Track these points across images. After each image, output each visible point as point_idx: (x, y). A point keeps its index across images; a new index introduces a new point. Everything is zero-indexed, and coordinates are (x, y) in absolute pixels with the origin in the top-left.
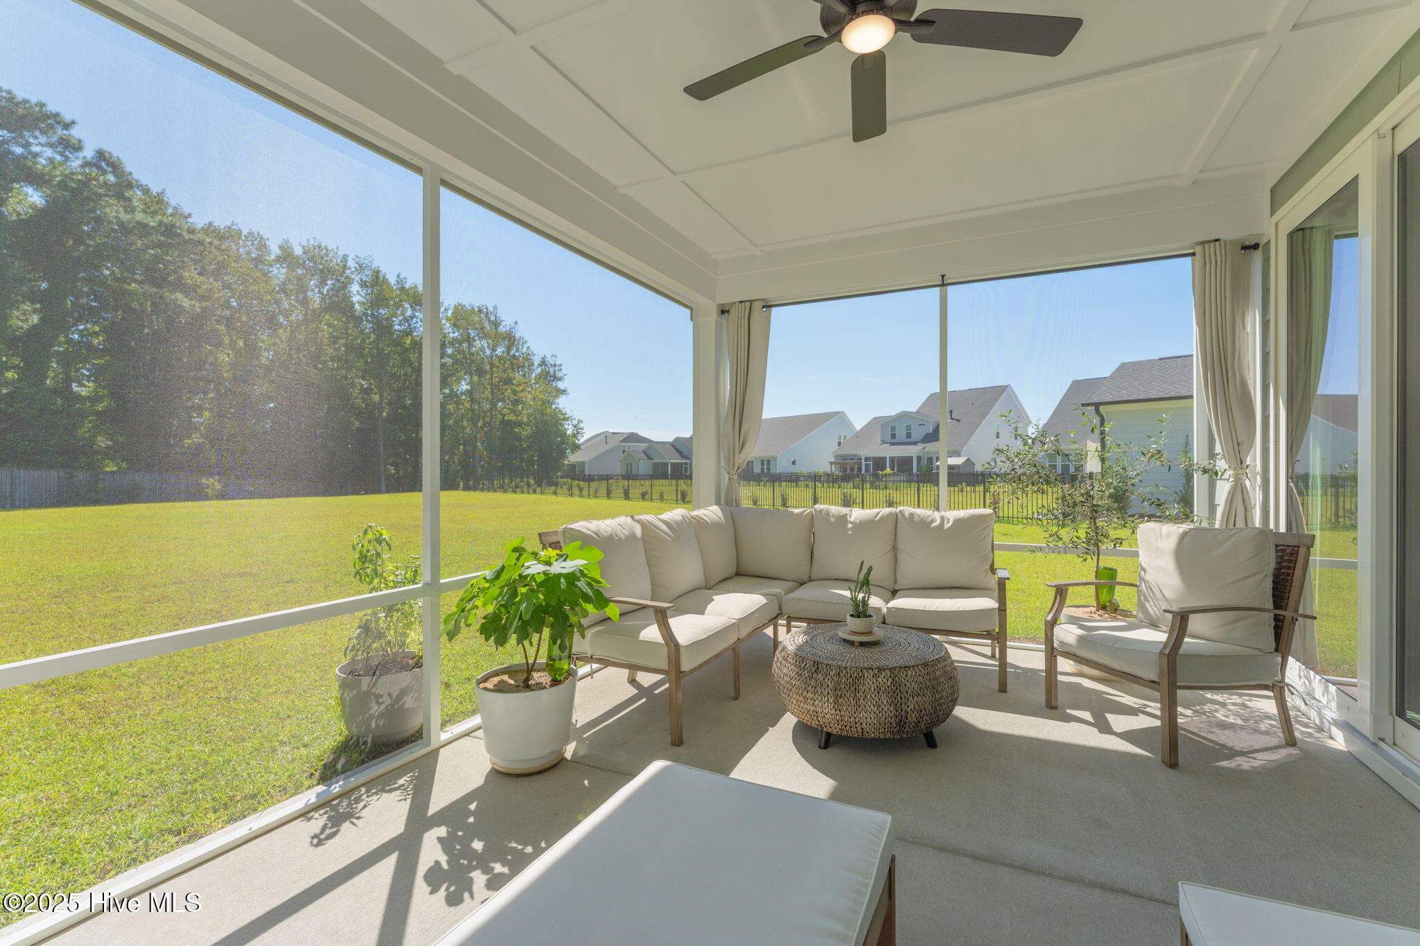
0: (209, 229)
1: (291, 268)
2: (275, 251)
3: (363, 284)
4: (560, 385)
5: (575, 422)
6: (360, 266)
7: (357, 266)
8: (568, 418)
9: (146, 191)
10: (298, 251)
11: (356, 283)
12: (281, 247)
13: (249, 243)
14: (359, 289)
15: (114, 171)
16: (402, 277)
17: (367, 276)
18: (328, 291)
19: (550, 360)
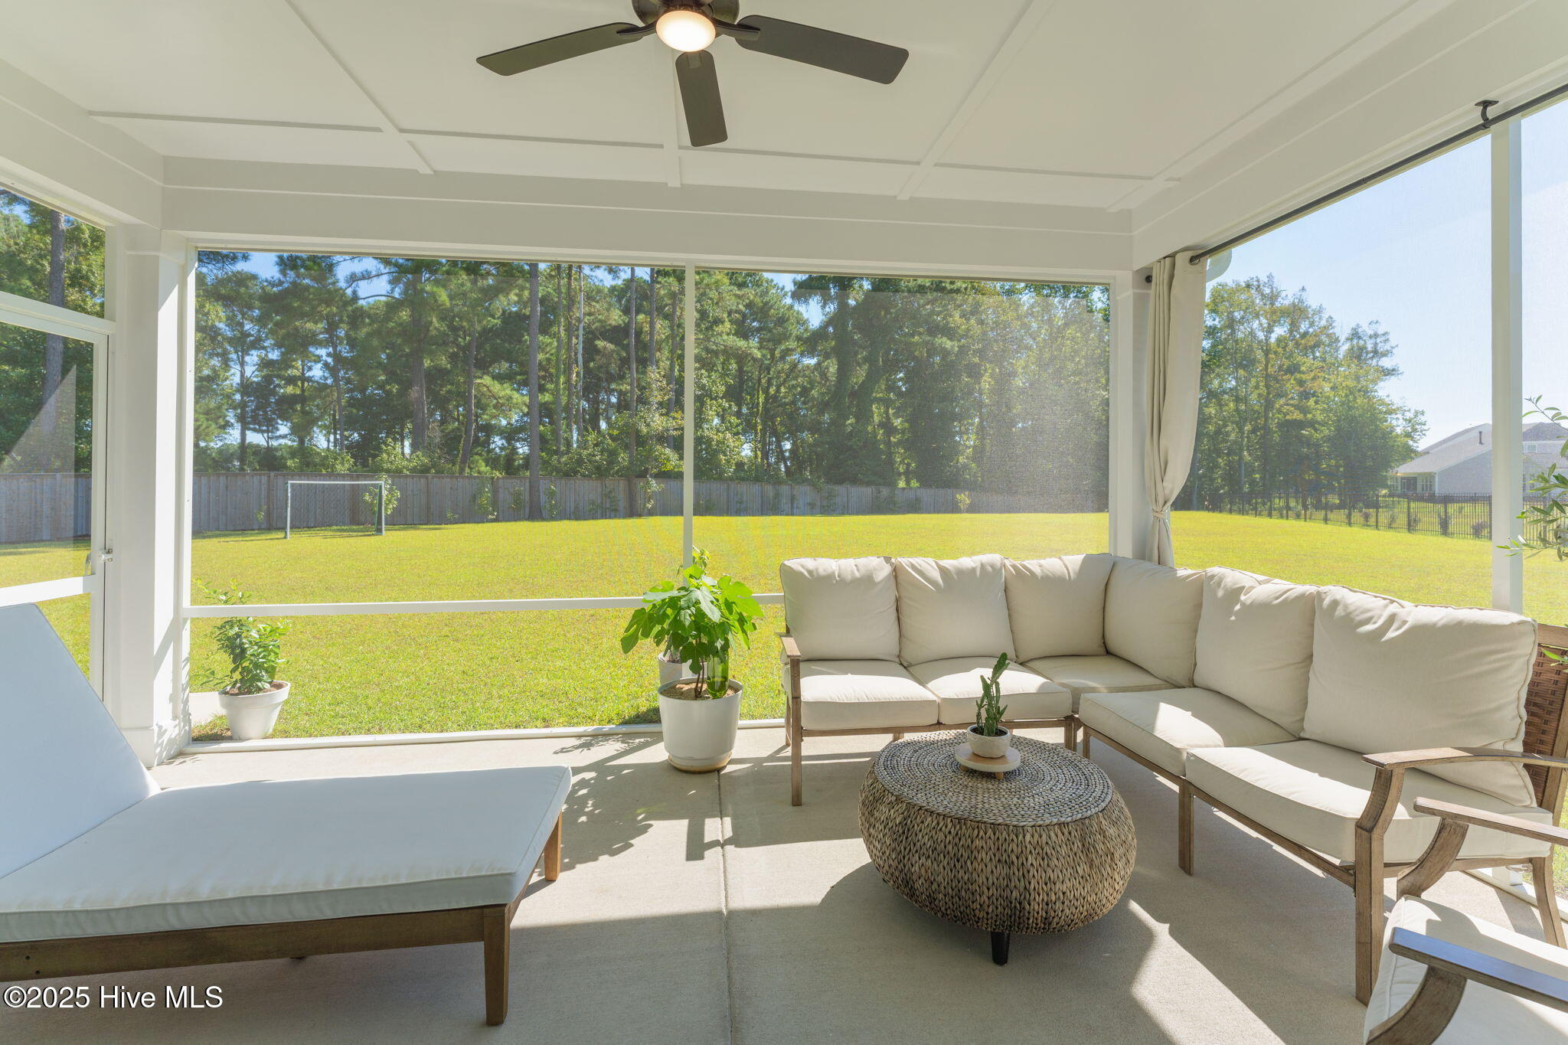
4: (1386, 363)
5: (1408, 415)
14: (1101, 295)
19: (1367, 329)
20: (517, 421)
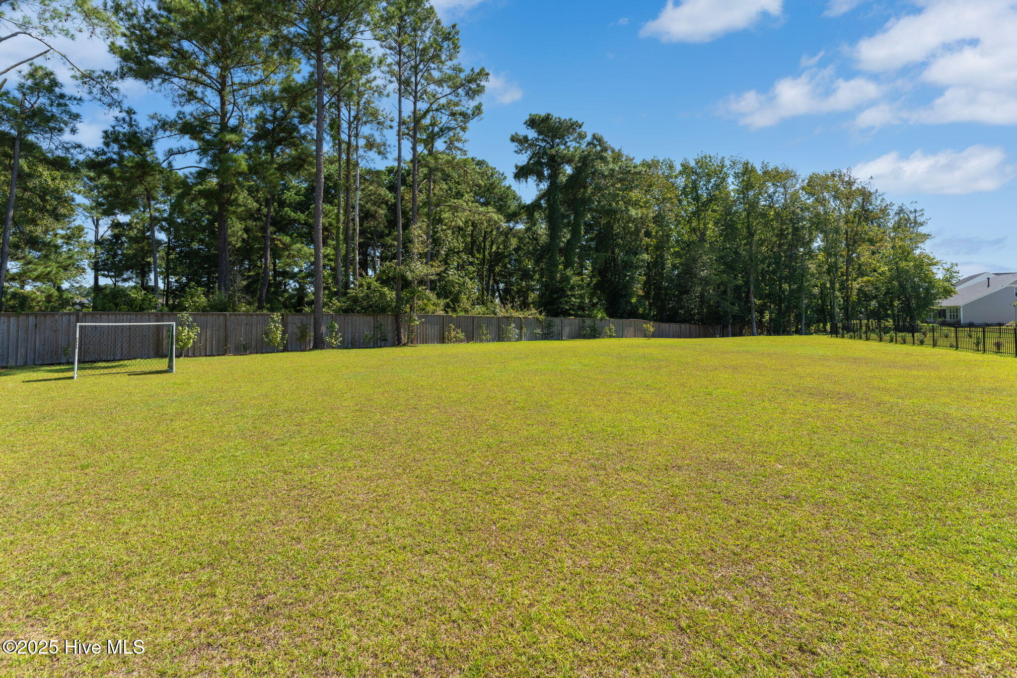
0: (644, 164)
1: (688, 176)
2: (679, 168)
3: (736, 176)
4: (922, 230)
5: (946, 267)
6: (734, 163)
7: (731, 163)
8: (937, 262)
9: (613, 151)
10: (692, 164)
11: (731, 176)
12: (682, 165)
13: (664, 167)
14: (734, 180)
15: (600, 145)
16: (765, 163)
17: (739, 168)
18: (712, 187)
19: (909, 207)
20: (306, 269)
